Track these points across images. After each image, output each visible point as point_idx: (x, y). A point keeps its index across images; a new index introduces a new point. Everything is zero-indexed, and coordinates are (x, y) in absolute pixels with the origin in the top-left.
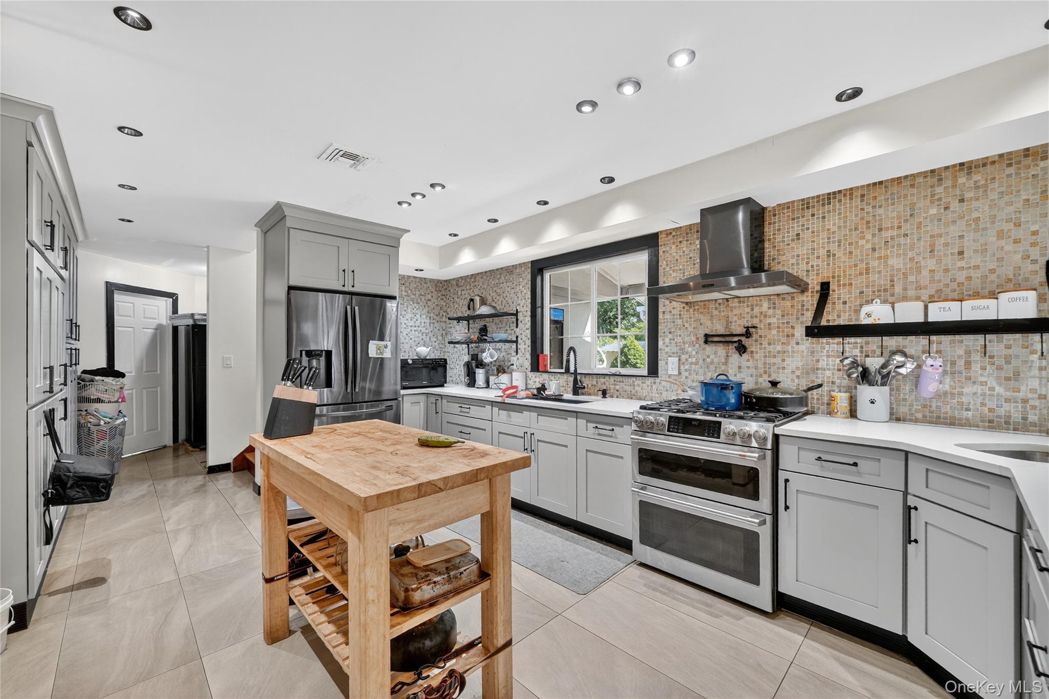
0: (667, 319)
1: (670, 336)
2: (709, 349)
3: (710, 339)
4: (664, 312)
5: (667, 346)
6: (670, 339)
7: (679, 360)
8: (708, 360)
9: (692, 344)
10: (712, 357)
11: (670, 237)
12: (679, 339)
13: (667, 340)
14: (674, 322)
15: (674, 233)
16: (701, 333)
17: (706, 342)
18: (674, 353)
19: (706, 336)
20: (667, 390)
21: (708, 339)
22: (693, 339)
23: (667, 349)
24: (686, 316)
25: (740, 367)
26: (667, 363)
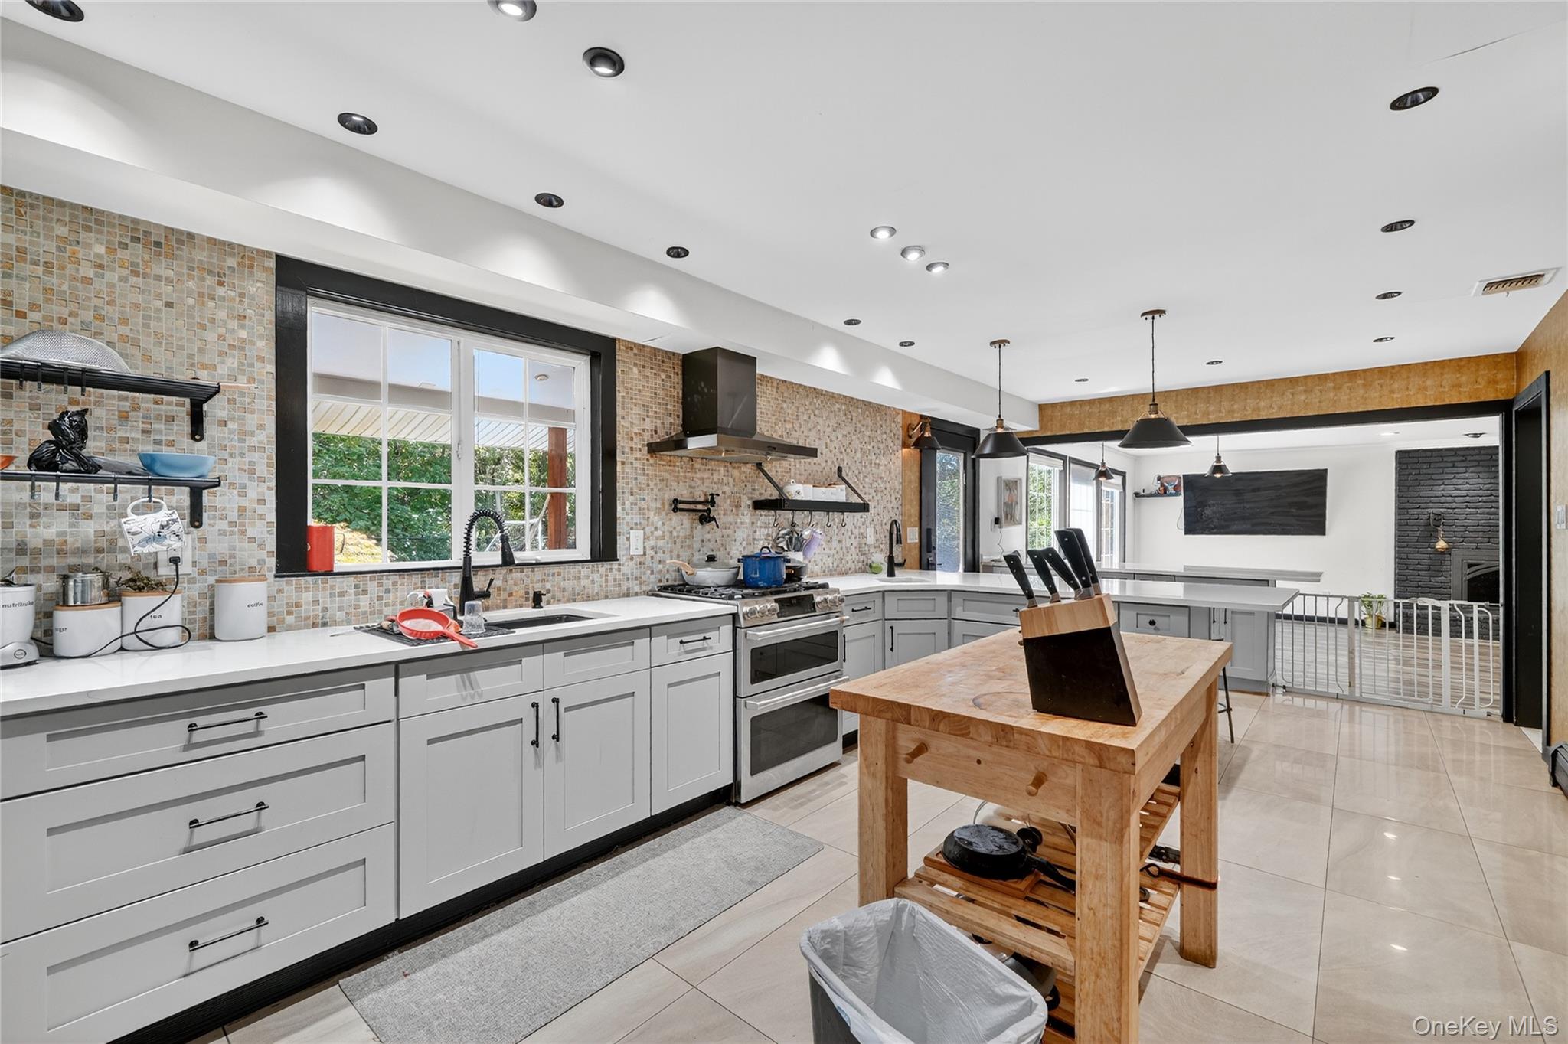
0: (627, 473)
1: (631, 498)
2: (676, 518)
3: (681, 506)
4: (623, 463)
5: (627, 514)
6: (632, 504)
7: (645, 533)
8: (675, 534)
9: (658, 511)
10: (678, 528)
11: (631, 354)
12: (643, 504)
13: (628, 504)
14: (636, 479)
15: (635, 351)
16: (670, 495)
17: (675, 510)
18: (636, 524)
19: (676, 501)
20: (628, 579)
21: (676, 505)
22: (659, 505)
23: (628, 518)
24: (650, 471)
25: (702, 541)
26: (628, 539)
